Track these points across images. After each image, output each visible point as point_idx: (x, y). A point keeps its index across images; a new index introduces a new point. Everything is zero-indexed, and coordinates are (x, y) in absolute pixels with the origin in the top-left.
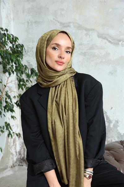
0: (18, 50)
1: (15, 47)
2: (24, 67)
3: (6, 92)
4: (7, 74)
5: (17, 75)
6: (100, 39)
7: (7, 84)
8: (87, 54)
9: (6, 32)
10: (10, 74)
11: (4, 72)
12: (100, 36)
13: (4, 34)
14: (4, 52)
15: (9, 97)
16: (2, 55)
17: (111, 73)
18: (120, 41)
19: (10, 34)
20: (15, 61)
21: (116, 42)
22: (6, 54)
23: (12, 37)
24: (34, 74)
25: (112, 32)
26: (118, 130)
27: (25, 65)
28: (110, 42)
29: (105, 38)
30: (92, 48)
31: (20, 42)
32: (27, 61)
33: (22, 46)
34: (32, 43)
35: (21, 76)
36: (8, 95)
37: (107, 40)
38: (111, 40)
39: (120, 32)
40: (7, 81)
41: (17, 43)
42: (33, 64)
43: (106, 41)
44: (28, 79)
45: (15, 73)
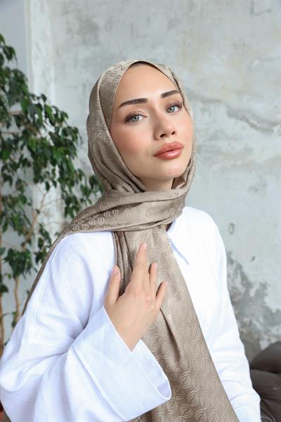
0: (65, 140)
1: (60, 133)
2: (78, 173)
3: (41, 225)
4: (43, 186)
5: (63, 189)
6: (233, 121)
7: (42, 206)
8: (204, 149)
9: (42, 102)
10: (48, 187)
11: (36, 181)
12: (233, 114)
13: (39, 105)
14: (37, 143)
15: (46, 235)
16: (34, 150)
17: (254, 189)
18: (275, 124)
19: (50, 105)
20: (62, 163)
21: (267, 127)
22: (42, 148)
23: (54, 112)
24: (98, 188)
25: (259, 107)
26: (264, 303)
27: (79, 170)
28: (253, 126)
29: (243, 119)
30: (214, 137)
31: (69, 122)
33: (75, 132)
35: (70, 191)
36: (44, 232)
37: (247, 121)
38: (255, 123)
39: (275, 107)
40: (42, 202)
41: (64, 125)
43: (244, 123)
44: (85, 198)
45: (58, 184)
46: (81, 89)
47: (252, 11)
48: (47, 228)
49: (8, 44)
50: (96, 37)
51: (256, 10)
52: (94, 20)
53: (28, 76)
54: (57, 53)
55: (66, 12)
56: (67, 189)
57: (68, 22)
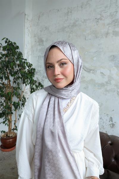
0: (32, 72)
1: (30, 70)
3: (23, 95)
4: (25, 84)
5: (30, 86)
7: (24, 90)
9: (25, 61)
11: (24, 83)
13: (25, 62)
14: (23, 72)
15: (25, 98)
16: (22, 74)
18: (91, 70)
19: (28, 62)
20: (30, 78)
21: (89, 71)
22: (24, 74)
23: (29, 64)
25: (87, 65)
27: (35, 80)
28: (85, 70)
31: (33, 67)
32: (37, 78)
33: (34, 69)
34: (41, 67)
35: (32, 86)
39: (91, 65)
41: (31, 68)
42: (40, 80)
45: (29, 84)
46: (38, 57)
47: (85, 39)
48: (25, 97)
49: (17, 45)
50: (43, 43)
51: (86, 39)
52: (43, 39)
53: (23, 53)
54: (32, 47)
55: (35, 36)
56: (31, 86)
57: (35, 39)
